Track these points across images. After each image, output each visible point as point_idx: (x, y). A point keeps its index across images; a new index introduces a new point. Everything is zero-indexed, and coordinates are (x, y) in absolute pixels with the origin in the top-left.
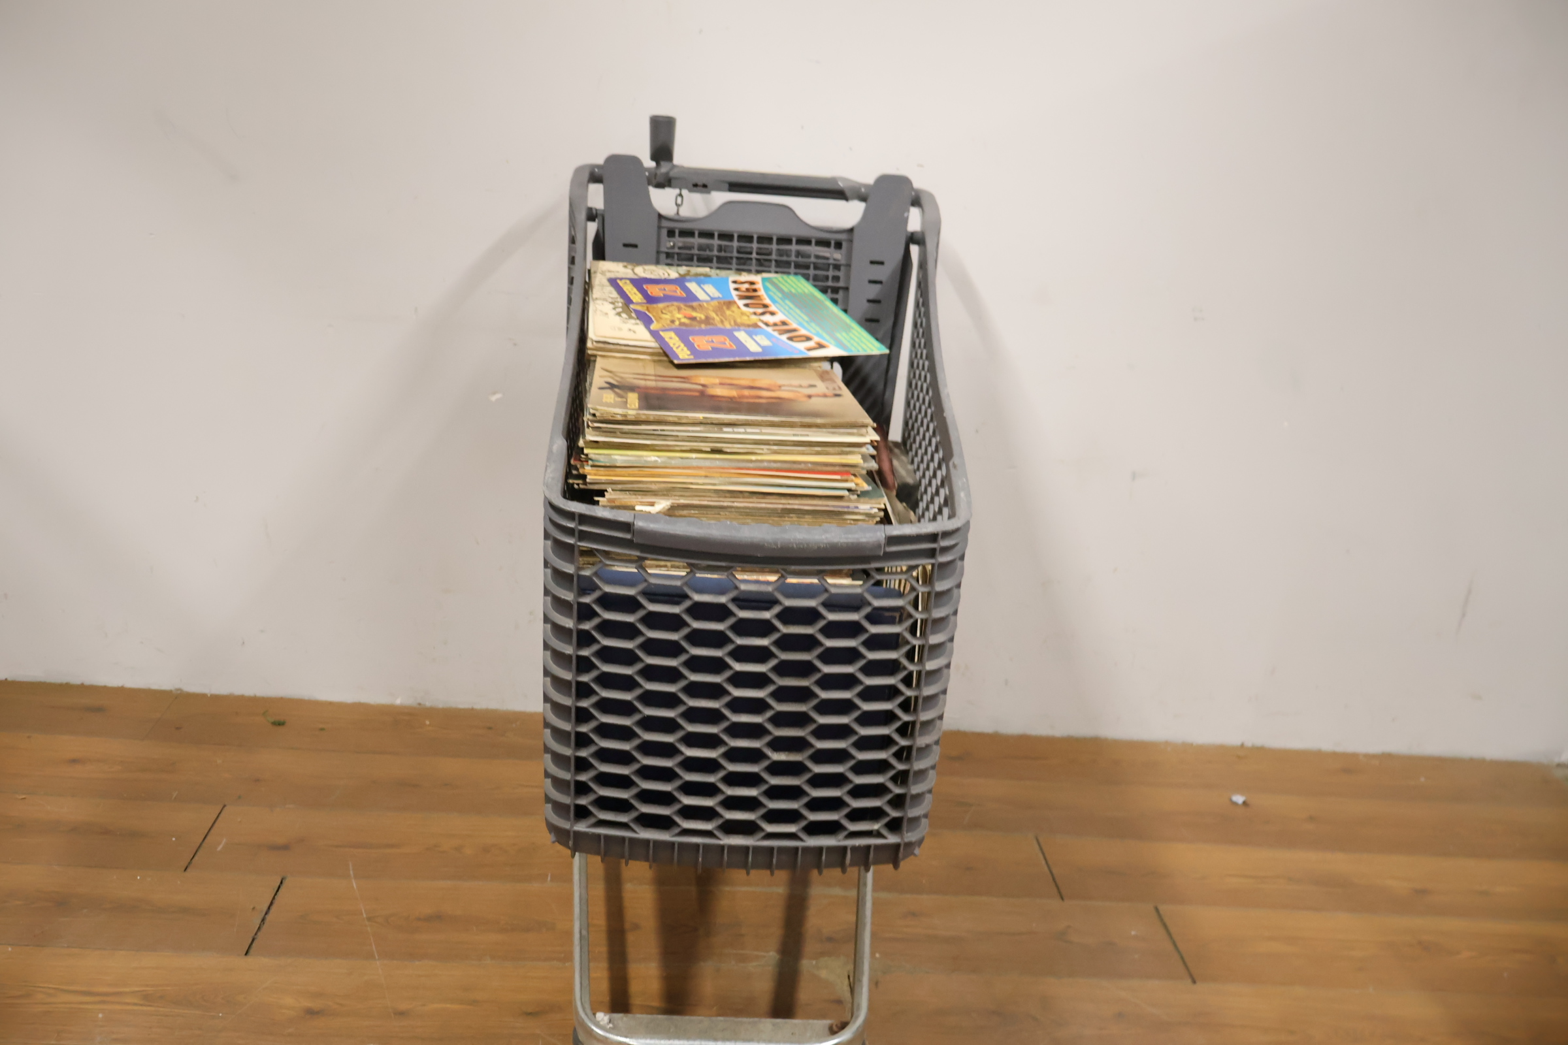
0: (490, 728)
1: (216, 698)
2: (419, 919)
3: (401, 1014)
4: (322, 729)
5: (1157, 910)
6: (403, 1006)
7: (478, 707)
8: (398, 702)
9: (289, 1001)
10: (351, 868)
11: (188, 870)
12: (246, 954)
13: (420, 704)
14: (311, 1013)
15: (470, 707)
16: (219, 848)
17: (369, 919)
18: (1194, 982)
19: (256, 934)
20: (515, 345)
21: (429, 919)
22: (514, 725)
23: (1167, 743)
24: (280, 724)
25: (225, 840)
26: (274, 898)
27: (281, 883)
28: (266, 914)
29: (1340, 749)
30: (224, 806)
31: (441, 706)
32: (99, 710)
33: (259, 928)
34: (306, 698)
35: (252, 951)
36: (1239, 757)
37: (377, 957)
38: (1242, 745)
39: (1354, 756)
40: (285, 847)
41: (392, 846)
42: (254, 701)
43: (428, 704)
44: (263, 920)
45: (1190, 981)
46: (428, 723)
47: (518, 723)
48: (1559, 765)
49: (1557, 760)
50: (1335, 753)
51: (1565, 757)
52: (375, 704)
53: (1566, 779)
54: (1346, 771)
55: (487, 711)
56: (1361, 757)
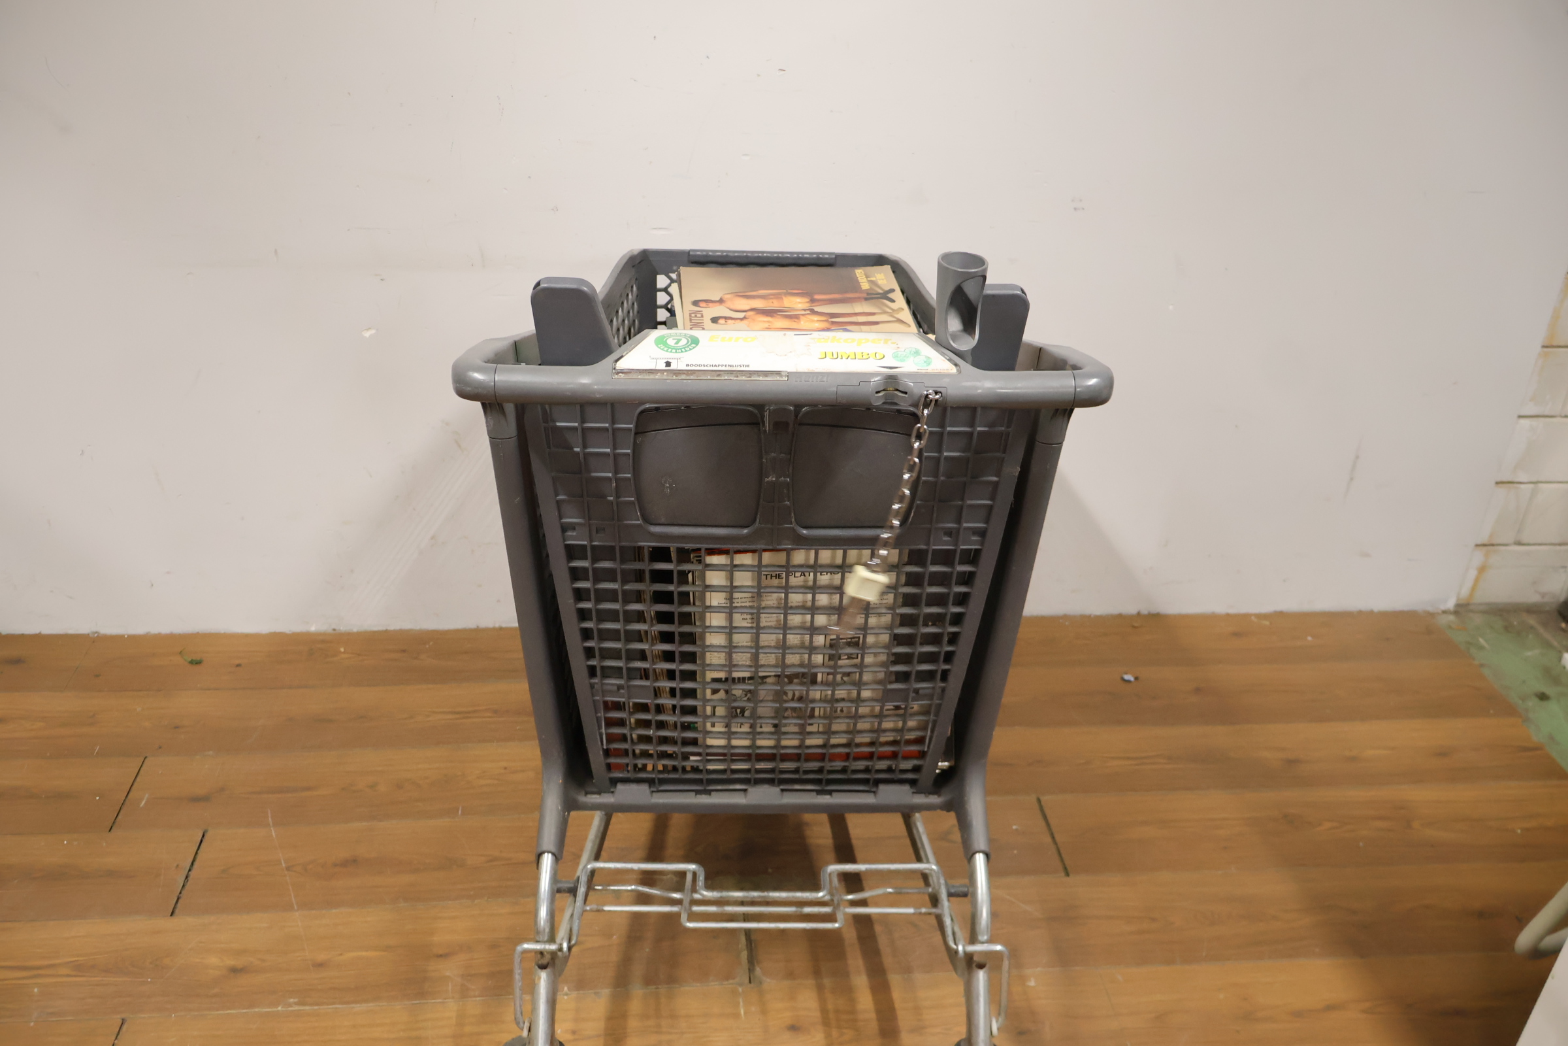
0: (404, 651)
1: (134, 639)
2: (335, 865)
3: (320, 965)
4: (238, 665)
5: (1039, 801)
6: (321, 957)
7: (392, 628)
8: (313, 629)
9: (213, 960)
10: (270, 815)
11: (112, 831)
12: (172, 915)
13: (334, 630)
14: (234, 971)
15: (384, 629)
16: (142, 803)
17: (288, 869)
18: (1067, 874)
19: (180, 893)
20: (382, 280)
21: (345, 863)
22: (427, 646)
24: (197, 663)
25: (147, 796)
26: (196, 853)
27: (203, 836)
28: (190, 870)
29: (1232, 611)
30: (146, 758)
31: (355, 630)
32: (17, 661)
33: (183, 886)
34: (223, 632)
35: (177, 911)
36: (1134, 627)
37: (296, 908)
38: (1139, 614)
39: (1246, 616)
40: (206, 798)
41: (308, 789)
42: (172, 638)
43: (343, 628)
44: (187, 877)
45: (1063, 874)
46: (342, 649)
47: (431, 643)
48: (1444, 612)
49: (1443, 607)
50: (1228, 615)
51: (1450, 604)
52: (290, 633)
53: (1450, 627)
54: (1236, 635)
55: (401, 632)
56: (1253, 618)
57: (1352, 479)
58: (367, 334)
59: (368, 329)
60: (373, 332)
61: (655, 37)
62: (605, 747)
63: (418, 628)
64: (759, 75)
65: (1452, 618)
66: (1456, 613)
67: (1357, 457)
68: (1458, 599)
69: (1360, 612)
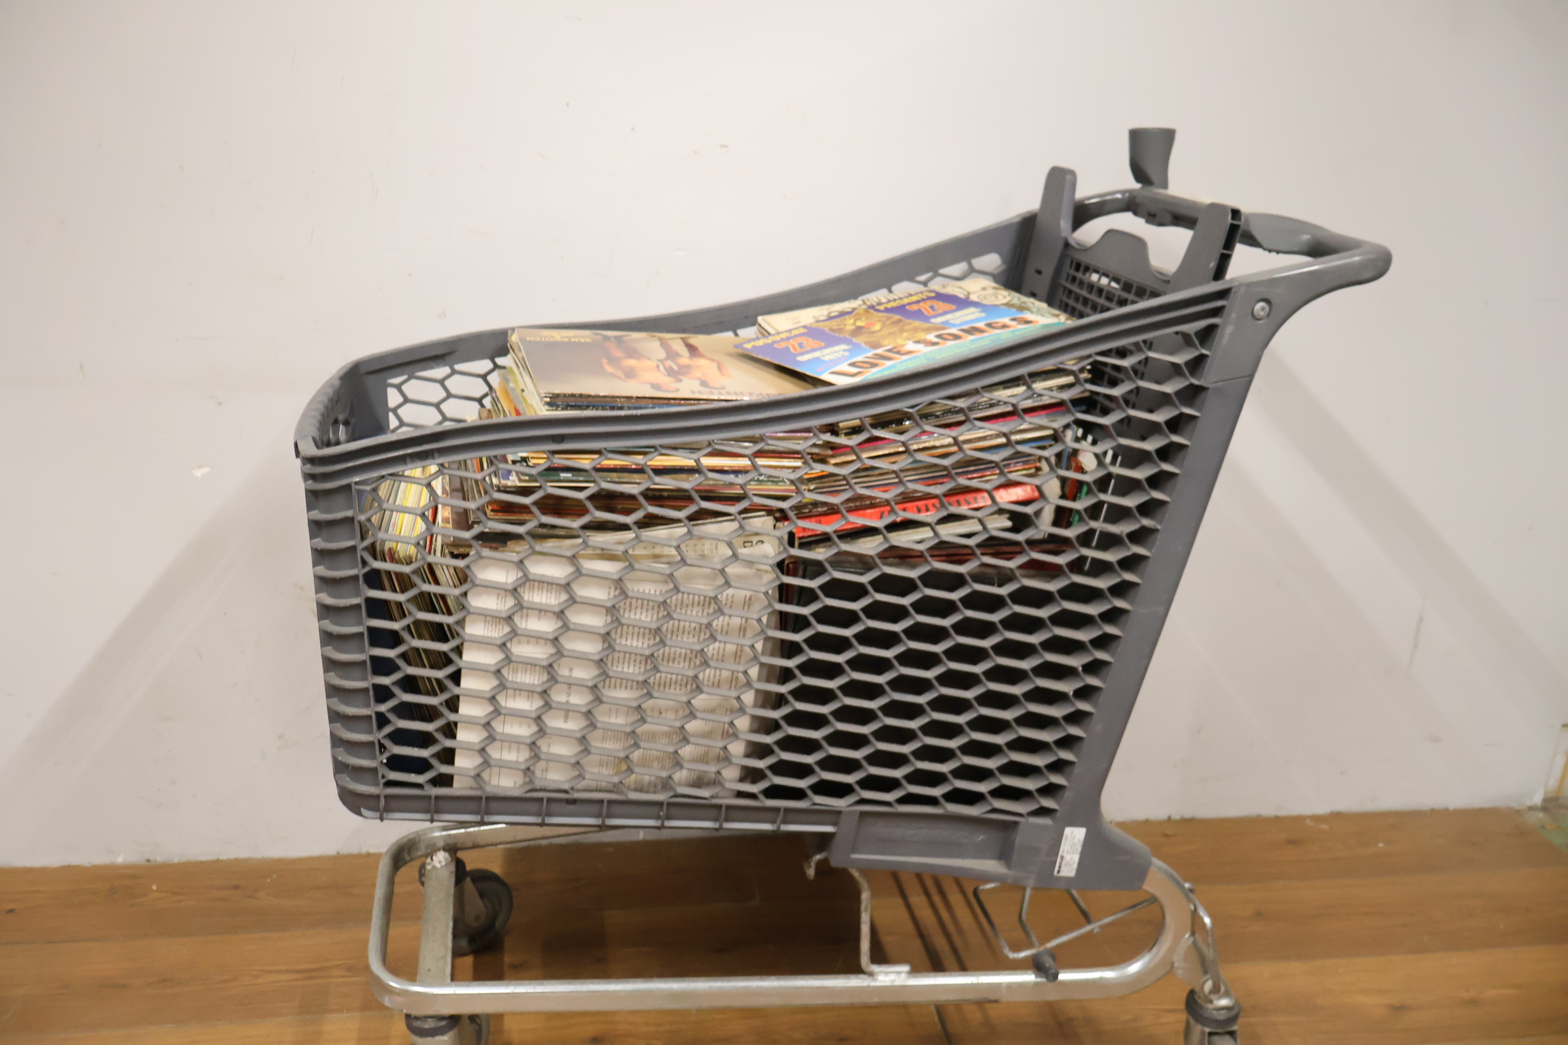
0: (237, 887)
4: (11, 911)
7: (224, 857)
8: (120, 860)
13: (148, 861)
15: (215, 858)
20: (220, 404)
22: (269, 880)
29: (1282, 813)
31: (176, 861)
36: (1166, 835)
39: (1299, 819)
43: (159, 858)
46: (154, 887)
47: (274, 876)
48: (1531, 808)
49: (1529, 803)
50: (1277, 818)
51: (1537, 799)
52: (90, 866)
53: (1543, 827)
54: (1292, 842)
55: (237, 861)
56: (1308, 821)
57: (1416, 646)
58: (199, 473)
59: (200, 467)
60: (206, 470)
61: (568, 104)
63: (259, 856)
64: (695, 152)
65: (1541, 815)
66: (1544, 809)
67: (1421, 620)
68: (1546, 793)
69: (1433, 811)
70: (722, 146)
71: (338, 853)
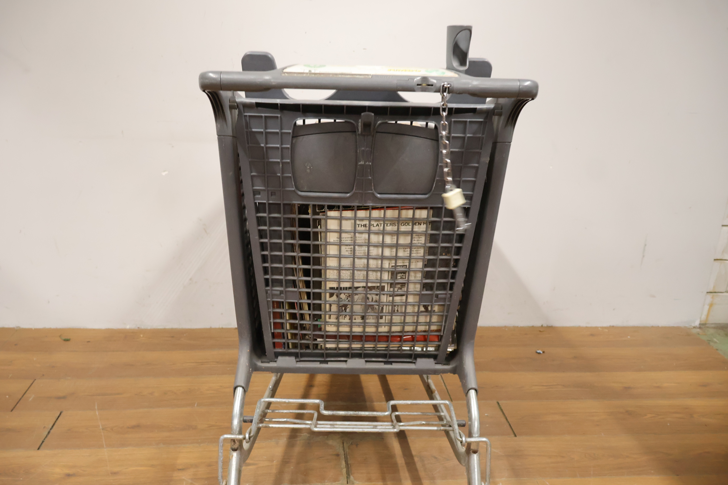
0: (173, 337)
1: (37, 330)
2: (128, 428)
3: (114, 473)
4: (89, 342)
5: (498, 403)
6: (116, 469)
7: (167, 328)
8: (128, 327)
9: (57, 470)
10: (96, 405)
11: (13, 411)
12: (39, 449)
13: (138, 328)
14: (69, 475)
15: (164, 328)
16: (30, 399)
17: (103, 429)
18: (516, 436)
19: (44, 439)
20: (173, 147)
21: (133, 427)
22: (185, 335)
23: (505, 327)
24: (67, 340)
25: (33, 396)
26: (55, 422)
27: (60, 414)
28: (51, 429)
29: (589, 325)
30: (35, 380)
31: (149, 328)
33: (47, 436)
34: (82, 328)
35: (41, 448)
36: (540, 331)
37: (105, 447)
38: (542, 326)
39: (596, 328)
40: (64, 398)
41: (118, 394)
42: (56, 330)
43: (143, 327)
44: (49, 433)
45: (513, 435)
46: (142, 336)
47: (187, 333)
48: (694, 327)
49: (693, 325)
50: (587, 327)
51: (697, 323)
52: (116, 329)
53: (698, 334)
54: (592, 335)
55: (172, 329)
56: (599, 328)
57: (643, 256)
58: (164, 174)
59: (164, 171)
60: (166, 173)
61: (306, 33)
62: (272, 331)
63: (181, 327)
64: (354, 51)
65: (698, 330)
66: (700, 328)
67: (645, 245)
68: (700, 321)
69: (652, 327)
70: (364, 49)
71: (211, 327)
